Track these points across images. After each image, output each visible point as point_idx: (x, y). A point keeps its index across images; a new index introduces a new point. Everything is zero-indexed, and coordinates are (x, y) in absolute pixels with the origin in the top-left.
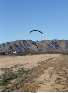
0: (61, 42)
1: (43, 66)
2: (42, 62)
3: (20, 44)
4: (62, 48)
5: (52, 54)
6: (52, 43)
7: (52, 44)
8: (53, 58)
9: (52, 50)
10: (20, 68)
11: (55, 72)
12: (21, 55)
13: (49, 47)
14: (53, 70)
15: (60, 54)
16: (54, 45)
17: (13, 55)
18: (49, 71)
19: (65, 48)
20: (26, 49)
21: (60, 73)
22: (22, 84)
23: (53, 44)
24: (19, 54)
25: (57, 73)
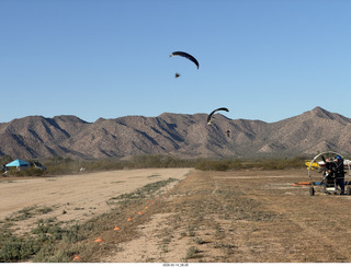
0: (192, 122)
1: (129, 212)
2: (122, 196)
3: (34, 133)
4: (197, 146)
5: (159, 167)
6: (158, 128)
7: (157, 131)
8: (164, 183)
9: (156, 152)
10: (41, 221)
11: (181, 230)
12: (39, 174)
13: (147, 141)
14: (169, 224)
15: (188, 167)
16: (165, 133)
17: (5, 176)
18: (155, 228)
19: (208, 147)
20: (58, 152)
21: (201, 232)
23: (160, 130)
24: (29, 168)
25: (188, 233)
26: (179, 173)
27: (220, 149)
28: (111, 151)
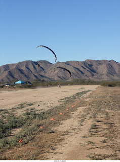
0: (100, 64)
1: (68, 106)
2: (66, 98)
3: (28, 68)
4: (102, 75)
5: (84, 84)
6: (84, 66)
7: (84, 68)
8: (85, 92)
9: (83, 77)
10: (28, 110)
11: (90, 115)
12: (30, 87)
13: (79, 72)
14: (85, 112)
15: (97, 84)
16: (87, 69)
17: (14, 88)
18: (78, 114)
19: (107, 75)
20: (39, 77)
21: (99, 116)
22: (33, 136)
23: (85, 67)
24: (25, 85)
25: (93, 117)
26: (93, 87)
27: (112, 76)
28: (63, 77)
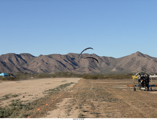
0: (82, 57)
1: (53, 97)
2: (50, 90)
3: (11, 61)
4: (84, 68)
5: (66, 77)
6: (66, 60)
7: (66, 61)
8: (68, 85)
9: (66, 70)
10: (13, 101)
11: (76, 106)
12: (14, 79)
13: (61, 65)
14: (70, 103)
15: (80, 77)
16: (69, 62)
18: (64, 104)
19: (88, 68)
20: (21, 69)
21: (84, 107)
23: (68, 61)
24: (8, 77)
25: (79, 107)
26: (76, 80)
27: (93, 70)
28: (46, 70)
